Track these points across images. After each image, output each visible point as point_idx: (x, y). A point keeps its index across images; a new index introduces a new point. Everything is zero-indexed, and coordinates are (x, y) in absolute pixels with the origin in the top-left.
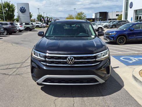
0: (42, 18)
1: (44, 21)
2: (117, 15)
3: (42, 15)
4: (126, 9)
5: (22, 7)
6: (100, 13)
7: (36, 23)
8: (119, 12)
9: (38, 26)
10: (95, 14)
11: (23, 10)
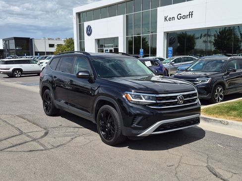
2: (51, 46)
4: (81, 37)
6: (16, 39)
8: (53, 39)
10: (3, 40)
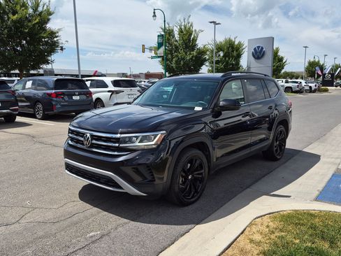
0: (317, 68)
1: (321, 79)
3: (319, 61)
5: (258, 47)
7: (287, 82)
9: (291, 87)
11: (258, 54)
